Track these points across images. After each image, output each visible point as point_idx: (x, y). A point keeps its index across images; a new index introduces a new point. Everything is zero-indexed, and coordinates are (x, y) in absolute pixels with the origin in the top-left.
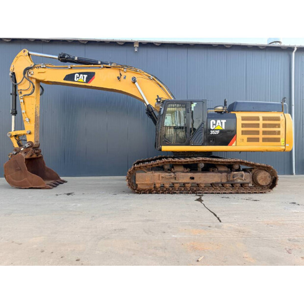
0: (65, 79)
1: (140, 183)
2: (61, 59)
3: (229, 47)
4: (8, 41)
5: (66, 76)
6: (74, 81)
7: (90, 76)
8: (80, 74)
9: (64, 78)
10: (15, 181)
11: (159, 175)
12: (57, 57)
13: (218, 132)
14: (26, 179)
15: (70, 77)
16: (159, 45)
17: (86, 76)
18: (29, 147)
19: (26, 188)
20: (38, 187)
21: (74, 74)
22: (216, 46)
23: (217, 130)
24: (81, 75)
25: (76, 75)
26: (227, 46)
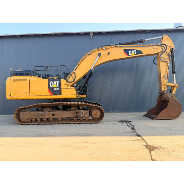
3: (149, 31)
4: (19, 36)
16: (105, 33)
22: (141, 32)
26: (147, 31)
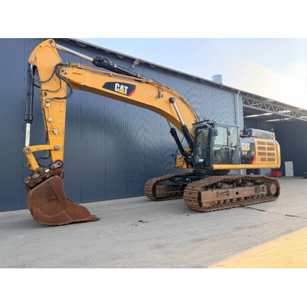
0: (104, 87)
1: (205, 201)
2: (97, 63)
3: (203, 81)
5: (106, 83)
6: (114, 91)
7: (131, 89)
8: (120, 84)
9: (103, 85)
10: (47, 216)
11: (218, 192)
12: (92, 59)
13: (246, 152)
14: (64, 211)
15: (110, 86)
16: (154, 67)
17: (126, 88)
18: (58, 168)
19: (64, 225)
20: (82, 220)
21: (115, 83)
23: (246, 151)
24: (122, 86)
25: (116, 84)
